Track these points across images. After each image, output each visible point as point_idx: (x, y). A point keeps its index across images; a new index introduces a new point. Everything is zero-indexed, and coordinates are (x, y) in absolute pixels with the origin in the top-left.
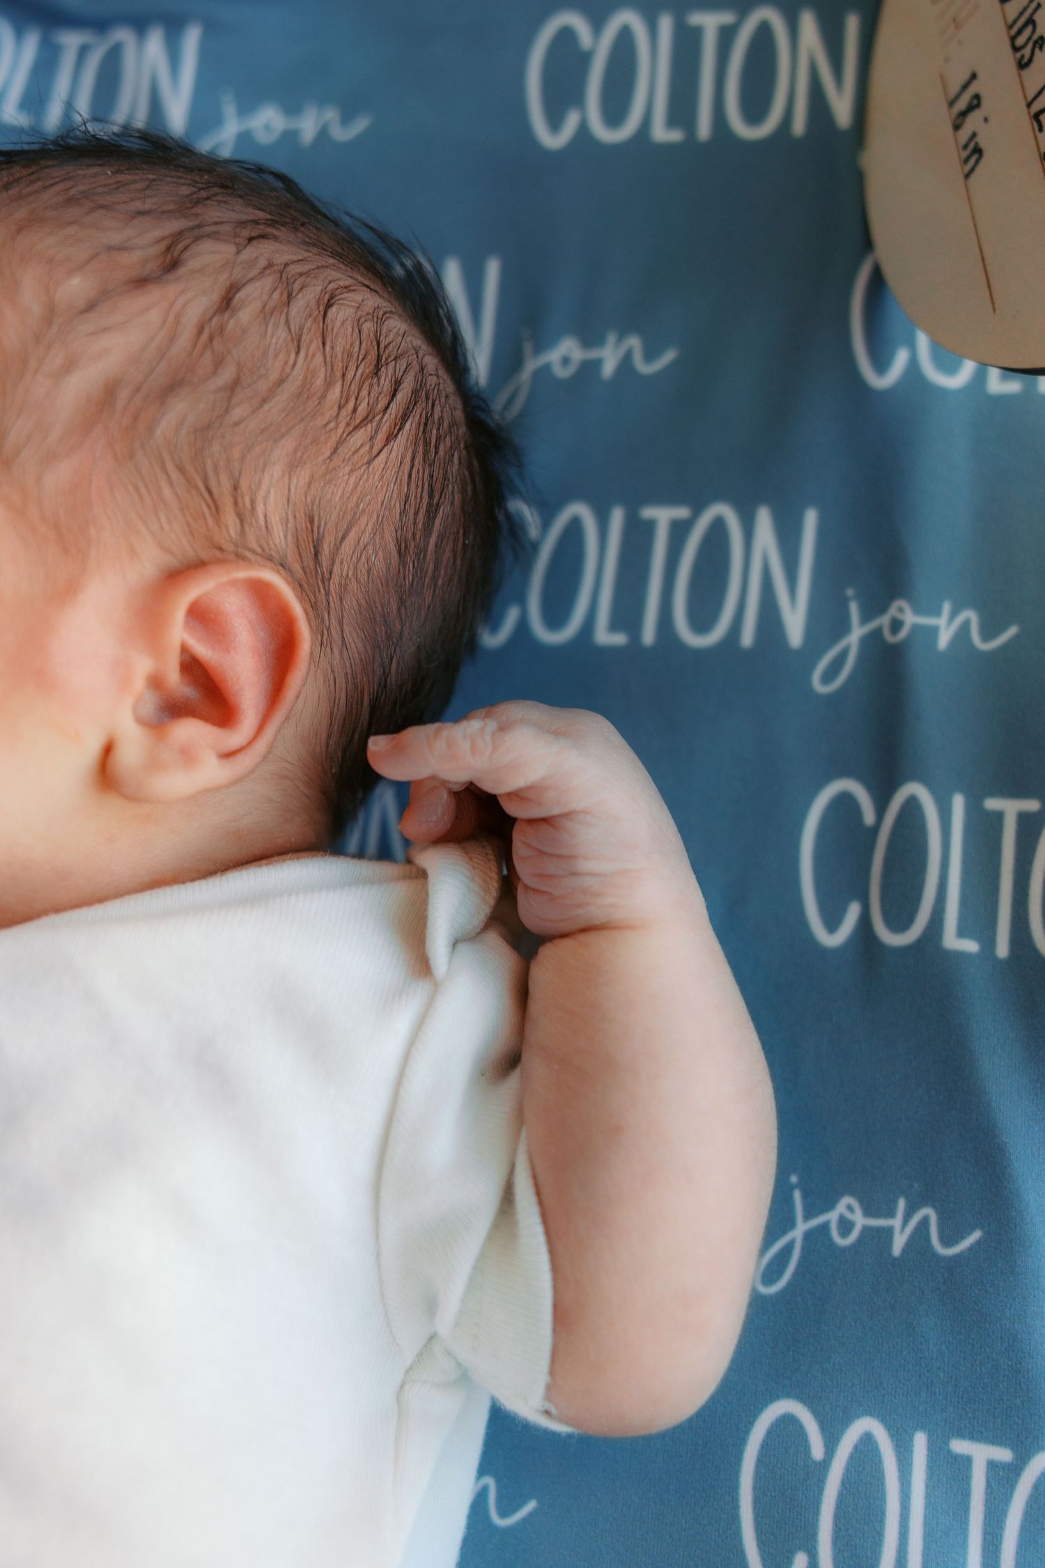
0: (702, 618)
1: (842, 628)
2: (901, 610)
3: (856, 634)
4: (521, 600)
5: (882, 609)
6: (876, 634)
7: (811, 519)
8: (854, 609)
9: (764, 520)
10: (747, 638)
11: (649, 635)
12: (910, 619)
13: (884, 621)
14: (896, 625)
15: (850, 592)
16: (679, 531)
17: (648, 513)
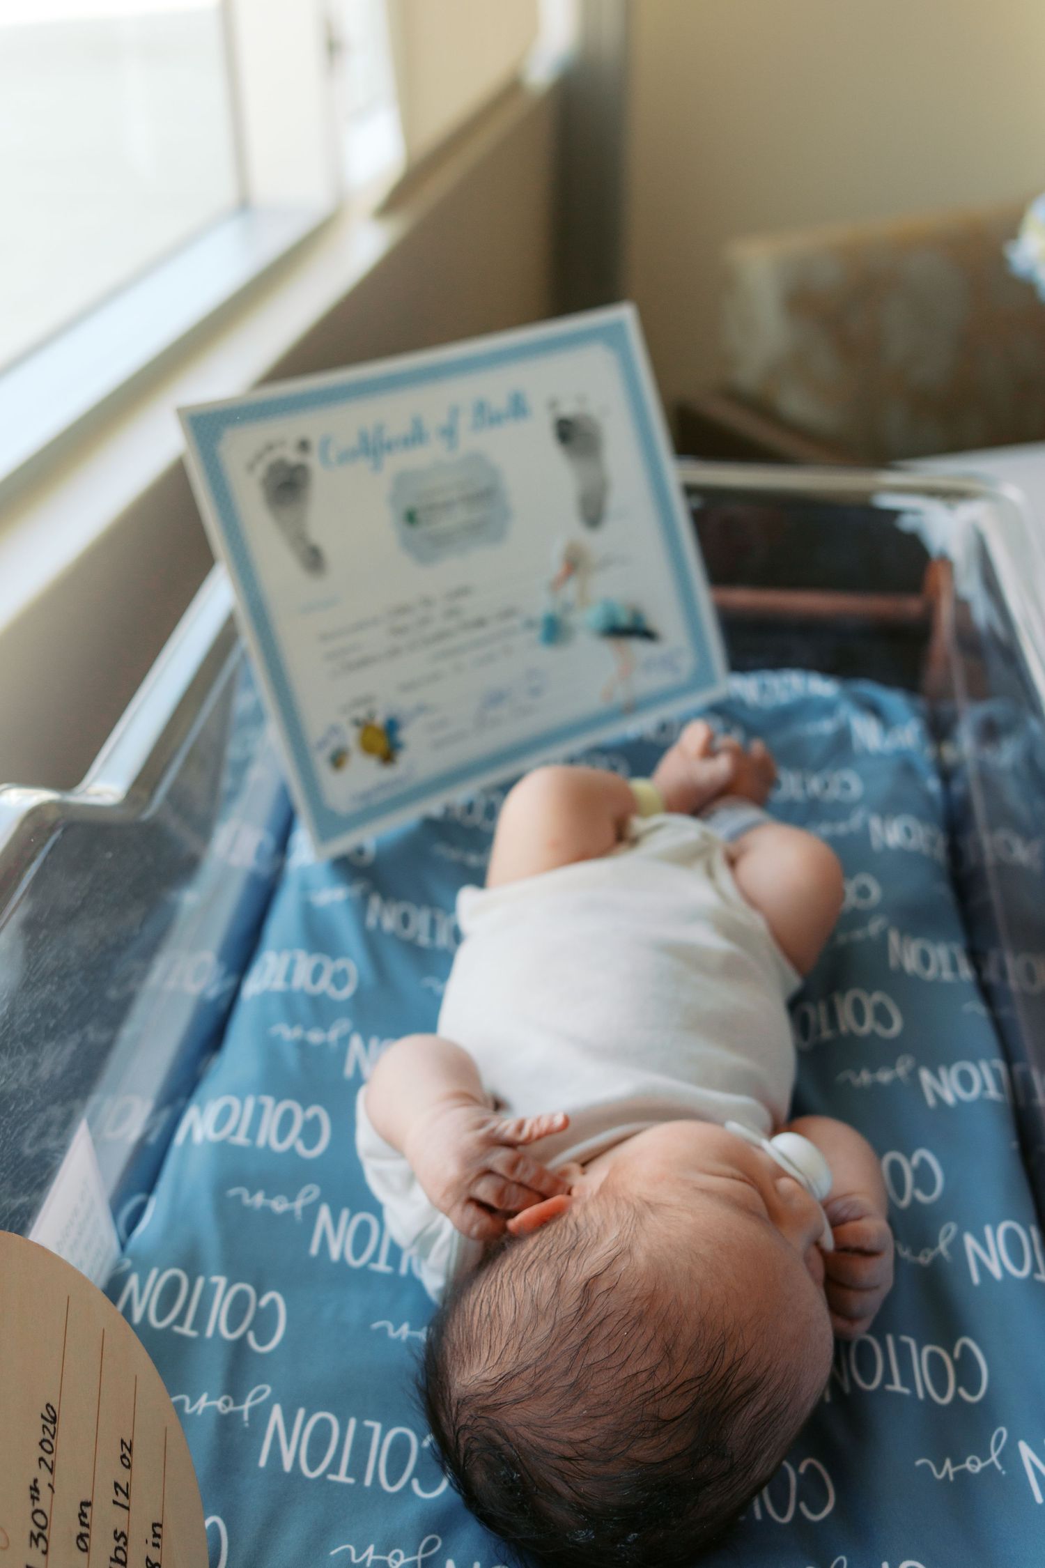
0: (323, 1426)
1: (253, 1411)
2: (223, 1409)
3: (246, 1406)
4: (421, 1449)
5: (231, 1413)
6: (237, 1403)
7: (262, 1462)
8: (246, 1417)
9: (288, 1465)
10: (301, 1413)
11: (352, 1423)
12: (219, 1404)
13: (231, 1408)
14: (226, 1403)
15: (247, 1425)
16: (334, 1467)
17: (351, 1481)
